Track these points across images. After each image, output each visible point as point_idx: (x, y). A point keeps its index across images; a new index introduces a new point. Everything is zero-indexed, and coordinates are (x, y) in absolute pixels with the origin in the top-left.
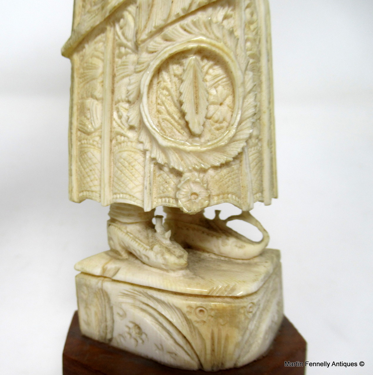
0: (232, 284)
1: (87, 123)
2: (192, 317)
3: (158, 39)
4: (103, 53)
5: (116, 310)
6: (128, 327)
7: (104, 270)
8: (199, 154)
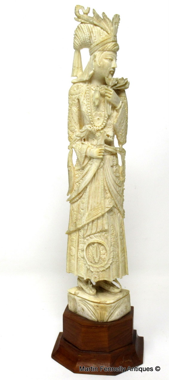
0: (106, 300)
1: (71, 253)
2: (95, 308)
3: (89, 237)
4: (76, 236)
5: (78, 304)
6: (81, 309)
7: (75, 293)
8: (97, 268)
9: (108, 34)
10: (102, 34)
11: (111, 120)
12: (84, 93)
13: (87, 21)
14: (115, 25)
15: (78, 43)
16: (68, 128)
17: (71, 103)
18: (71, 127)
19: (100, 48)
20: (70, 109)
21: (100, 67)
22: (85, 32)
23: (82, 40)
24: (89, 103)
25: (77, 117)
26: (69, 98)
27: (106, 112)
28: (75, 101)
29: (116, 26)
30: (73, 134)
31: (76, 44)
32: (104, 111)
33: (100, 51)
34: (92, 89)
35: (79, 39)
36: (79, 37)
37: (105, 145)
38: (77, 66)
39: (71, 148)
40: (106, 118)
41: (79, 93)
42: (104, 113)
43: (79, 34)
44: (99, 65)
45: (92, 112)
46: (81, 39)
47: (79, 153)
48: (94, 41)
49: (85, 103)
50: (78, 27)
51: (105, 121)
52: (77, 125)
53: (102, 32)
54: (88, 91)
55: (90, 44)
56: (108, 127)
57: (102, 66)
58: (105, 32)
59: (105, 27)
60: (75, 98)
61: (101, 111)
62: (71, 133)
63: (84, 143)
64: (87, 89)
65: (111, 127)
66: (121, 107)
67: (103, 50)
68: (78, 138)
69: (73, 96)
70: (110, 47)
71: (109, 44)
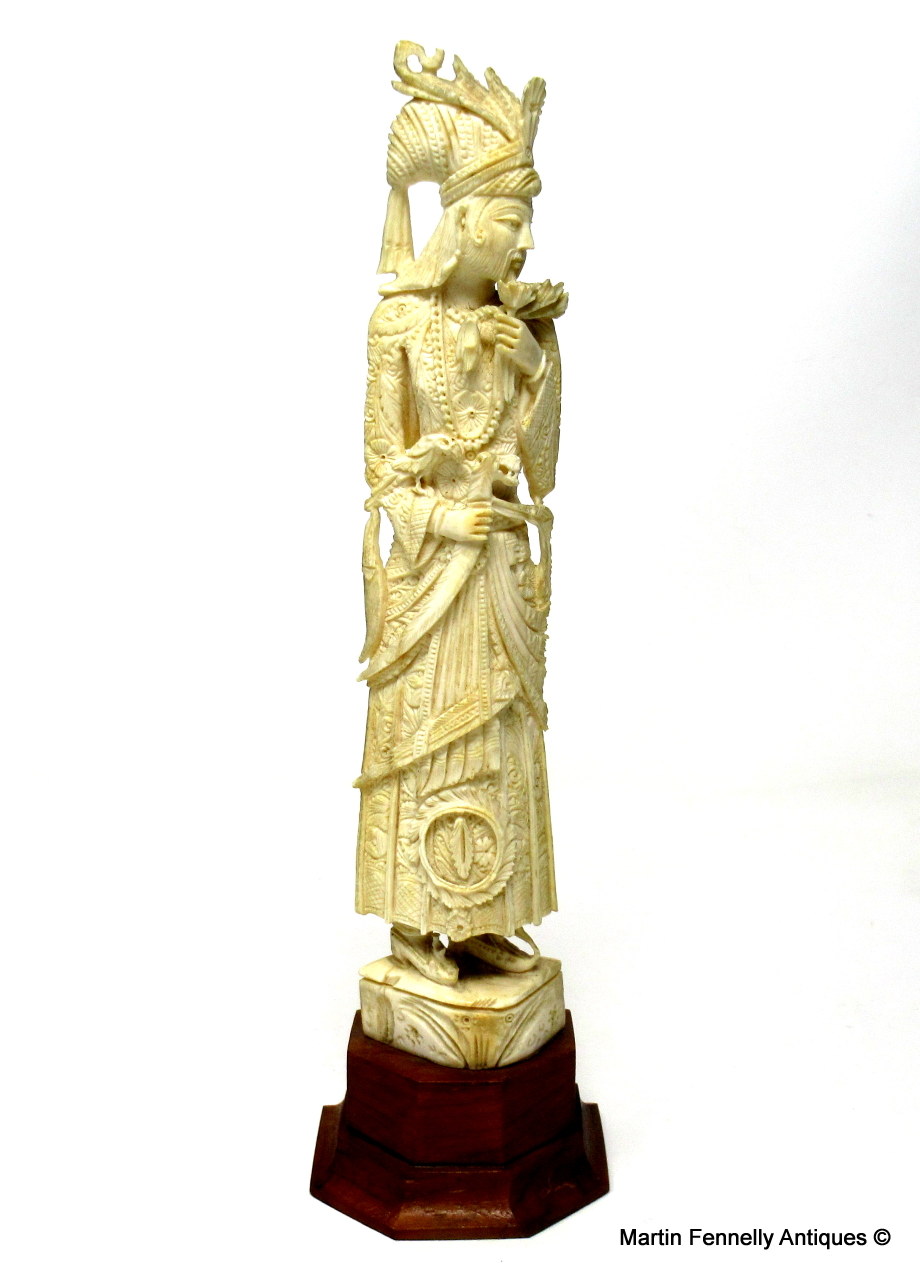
0: (493, 998)
1: (374, 848)
2: (459, 1024)
3: (434, 798)
4: (389, 793)
5: (396, 1014)
6: (407, 1030)
7: (386, 978)
8: (466, 897)
9: (508, 140)
10: (487, 141)
11: (511, 418)
12: (424, 329)
13: (436, 95)
14: (531, 111)
15: (403, 165)
16: (367, 443)
17: (379, 361)
18: (376, 438)
19: (483, 187)
20: (372, 382)
21: (480, 247)
22: (428, 129)
23: (417, 158)
24: (442, 362)
25: (398, 408)
26: (369, 344)
27: (496, 393)
28: (390, 354)
29: (535, 114)
30: (383, 463)
31: (397, 170)
32: (491, 389)
33: (480, 194)
34: (450, 317)
35: (408, 152)
36: (408, 146)
37: (495, 499)
38: (396, 239)
39: (374, 506)
40: (497, 413)
41: (406, 330)
42: (489, 394)
43: (406, 134)
44: (479, 241)
45: (452, 391)
46: (414, 152)
47: (403, 524)
48: (459, 163)
49: (425, 364)
50: (404, 111)
51: (494, 422)
52: (397, 431)
53: (487, 134)
54: (437, 322)
55: (445, 170)
56: (503, 442)
57: (487, 243)
58: (497, 134)
59: (497, 118)
60: (393, 345)
61: (479, 390)
62: (375, 459)
63: (421, 491)
64: (434, 318)
65: (509, 439)
66: (543, 377)
67: (492, 195)
68: (402, 477)
69: (384, 337)
70: (515, 184)
71: (511, 175)
